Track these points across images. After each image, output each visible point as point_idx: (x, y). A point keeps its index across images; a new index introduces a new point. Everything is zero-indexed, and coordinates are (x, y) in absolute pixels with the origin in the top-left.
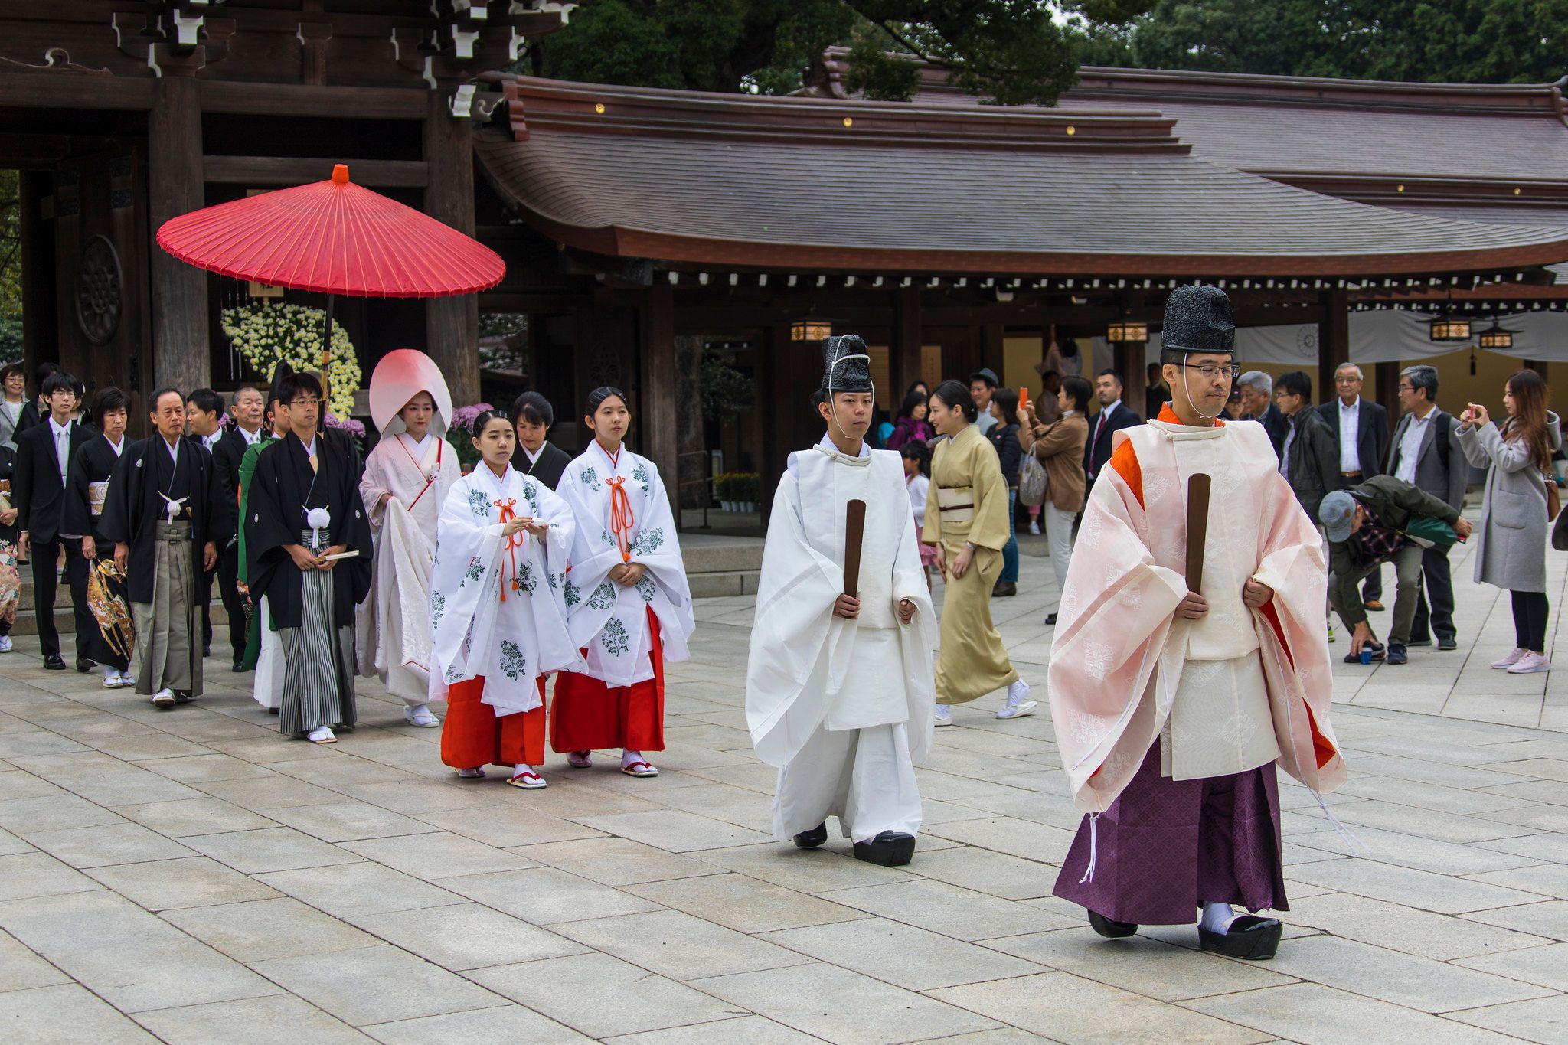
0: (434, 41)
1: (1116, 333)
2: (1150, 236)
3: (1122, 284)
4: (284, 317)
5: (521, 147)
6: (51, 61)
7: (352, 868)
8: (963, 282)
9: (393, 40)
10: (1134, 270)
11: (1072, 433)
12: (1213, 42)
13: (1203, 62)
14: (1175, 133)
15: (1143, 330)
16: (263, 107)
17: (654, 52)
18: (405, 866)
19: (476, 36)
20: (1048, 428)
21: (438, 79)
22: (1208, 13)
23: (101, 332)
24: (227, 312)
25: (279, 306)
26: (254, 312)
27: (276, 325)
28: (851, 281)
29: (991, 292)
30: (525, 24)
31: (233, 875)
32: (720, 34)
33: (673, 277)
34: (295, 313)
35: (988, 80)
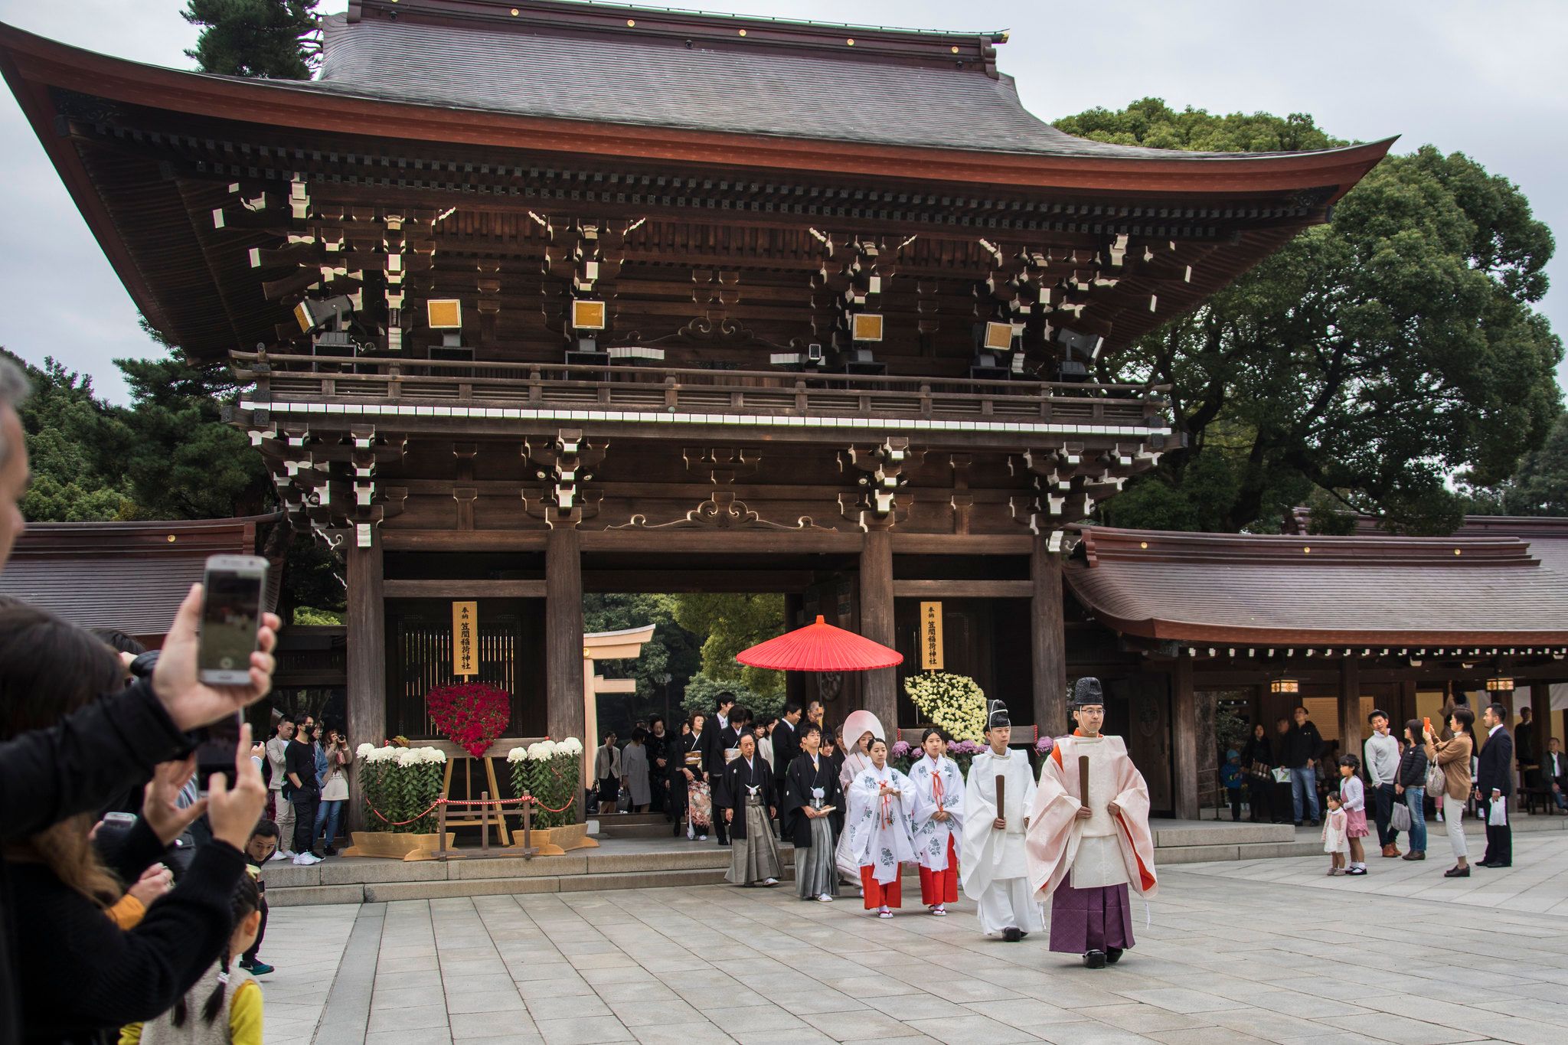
0: (1037, 505)
1: (1492, 686)
2: (1513, 620)
3: (1495, 652)
4: (943, 681)
5: (1093, 571)
6: (802, 524)
7: (968, 1019)
8: (1386, 652)
9: (1011, 505)
10: (1503, 642)
11: (1461, 746)
12: (1555, 500)
13: (1550, 512)
14: (1529, 552)
15: (1511, 683)
16: (930, 549)
17: (1180, 512)
18: (1002, 1018)
19: (1063, 500)
20: (1445, 744)
21: (1039, 528)
22: (1553, 481)
23: (831, 693)
24: (908, 679)
25: (940, 675)
26: (925, 679)
27: (939, 687)
28: (1310, 652)
29: (1406, 659)
30: (1093, 492)
31: (892, 1022)
32: (1224, 499)
33: (1192, 652)
34: (950, 679)
35: (1403, 526)
